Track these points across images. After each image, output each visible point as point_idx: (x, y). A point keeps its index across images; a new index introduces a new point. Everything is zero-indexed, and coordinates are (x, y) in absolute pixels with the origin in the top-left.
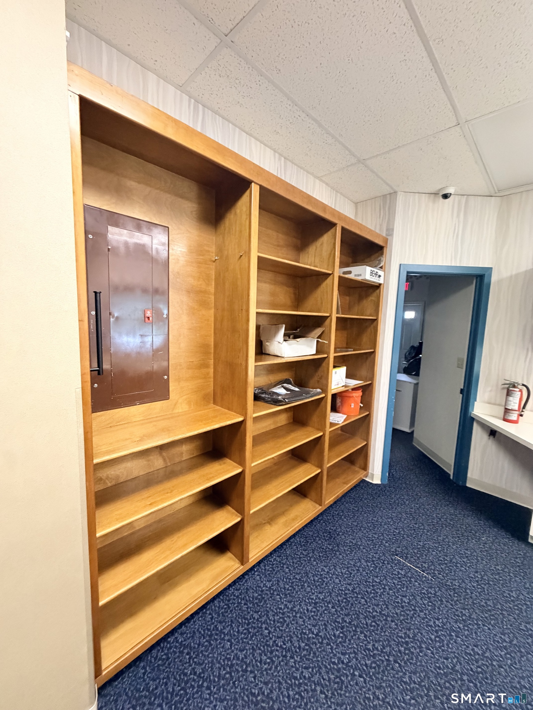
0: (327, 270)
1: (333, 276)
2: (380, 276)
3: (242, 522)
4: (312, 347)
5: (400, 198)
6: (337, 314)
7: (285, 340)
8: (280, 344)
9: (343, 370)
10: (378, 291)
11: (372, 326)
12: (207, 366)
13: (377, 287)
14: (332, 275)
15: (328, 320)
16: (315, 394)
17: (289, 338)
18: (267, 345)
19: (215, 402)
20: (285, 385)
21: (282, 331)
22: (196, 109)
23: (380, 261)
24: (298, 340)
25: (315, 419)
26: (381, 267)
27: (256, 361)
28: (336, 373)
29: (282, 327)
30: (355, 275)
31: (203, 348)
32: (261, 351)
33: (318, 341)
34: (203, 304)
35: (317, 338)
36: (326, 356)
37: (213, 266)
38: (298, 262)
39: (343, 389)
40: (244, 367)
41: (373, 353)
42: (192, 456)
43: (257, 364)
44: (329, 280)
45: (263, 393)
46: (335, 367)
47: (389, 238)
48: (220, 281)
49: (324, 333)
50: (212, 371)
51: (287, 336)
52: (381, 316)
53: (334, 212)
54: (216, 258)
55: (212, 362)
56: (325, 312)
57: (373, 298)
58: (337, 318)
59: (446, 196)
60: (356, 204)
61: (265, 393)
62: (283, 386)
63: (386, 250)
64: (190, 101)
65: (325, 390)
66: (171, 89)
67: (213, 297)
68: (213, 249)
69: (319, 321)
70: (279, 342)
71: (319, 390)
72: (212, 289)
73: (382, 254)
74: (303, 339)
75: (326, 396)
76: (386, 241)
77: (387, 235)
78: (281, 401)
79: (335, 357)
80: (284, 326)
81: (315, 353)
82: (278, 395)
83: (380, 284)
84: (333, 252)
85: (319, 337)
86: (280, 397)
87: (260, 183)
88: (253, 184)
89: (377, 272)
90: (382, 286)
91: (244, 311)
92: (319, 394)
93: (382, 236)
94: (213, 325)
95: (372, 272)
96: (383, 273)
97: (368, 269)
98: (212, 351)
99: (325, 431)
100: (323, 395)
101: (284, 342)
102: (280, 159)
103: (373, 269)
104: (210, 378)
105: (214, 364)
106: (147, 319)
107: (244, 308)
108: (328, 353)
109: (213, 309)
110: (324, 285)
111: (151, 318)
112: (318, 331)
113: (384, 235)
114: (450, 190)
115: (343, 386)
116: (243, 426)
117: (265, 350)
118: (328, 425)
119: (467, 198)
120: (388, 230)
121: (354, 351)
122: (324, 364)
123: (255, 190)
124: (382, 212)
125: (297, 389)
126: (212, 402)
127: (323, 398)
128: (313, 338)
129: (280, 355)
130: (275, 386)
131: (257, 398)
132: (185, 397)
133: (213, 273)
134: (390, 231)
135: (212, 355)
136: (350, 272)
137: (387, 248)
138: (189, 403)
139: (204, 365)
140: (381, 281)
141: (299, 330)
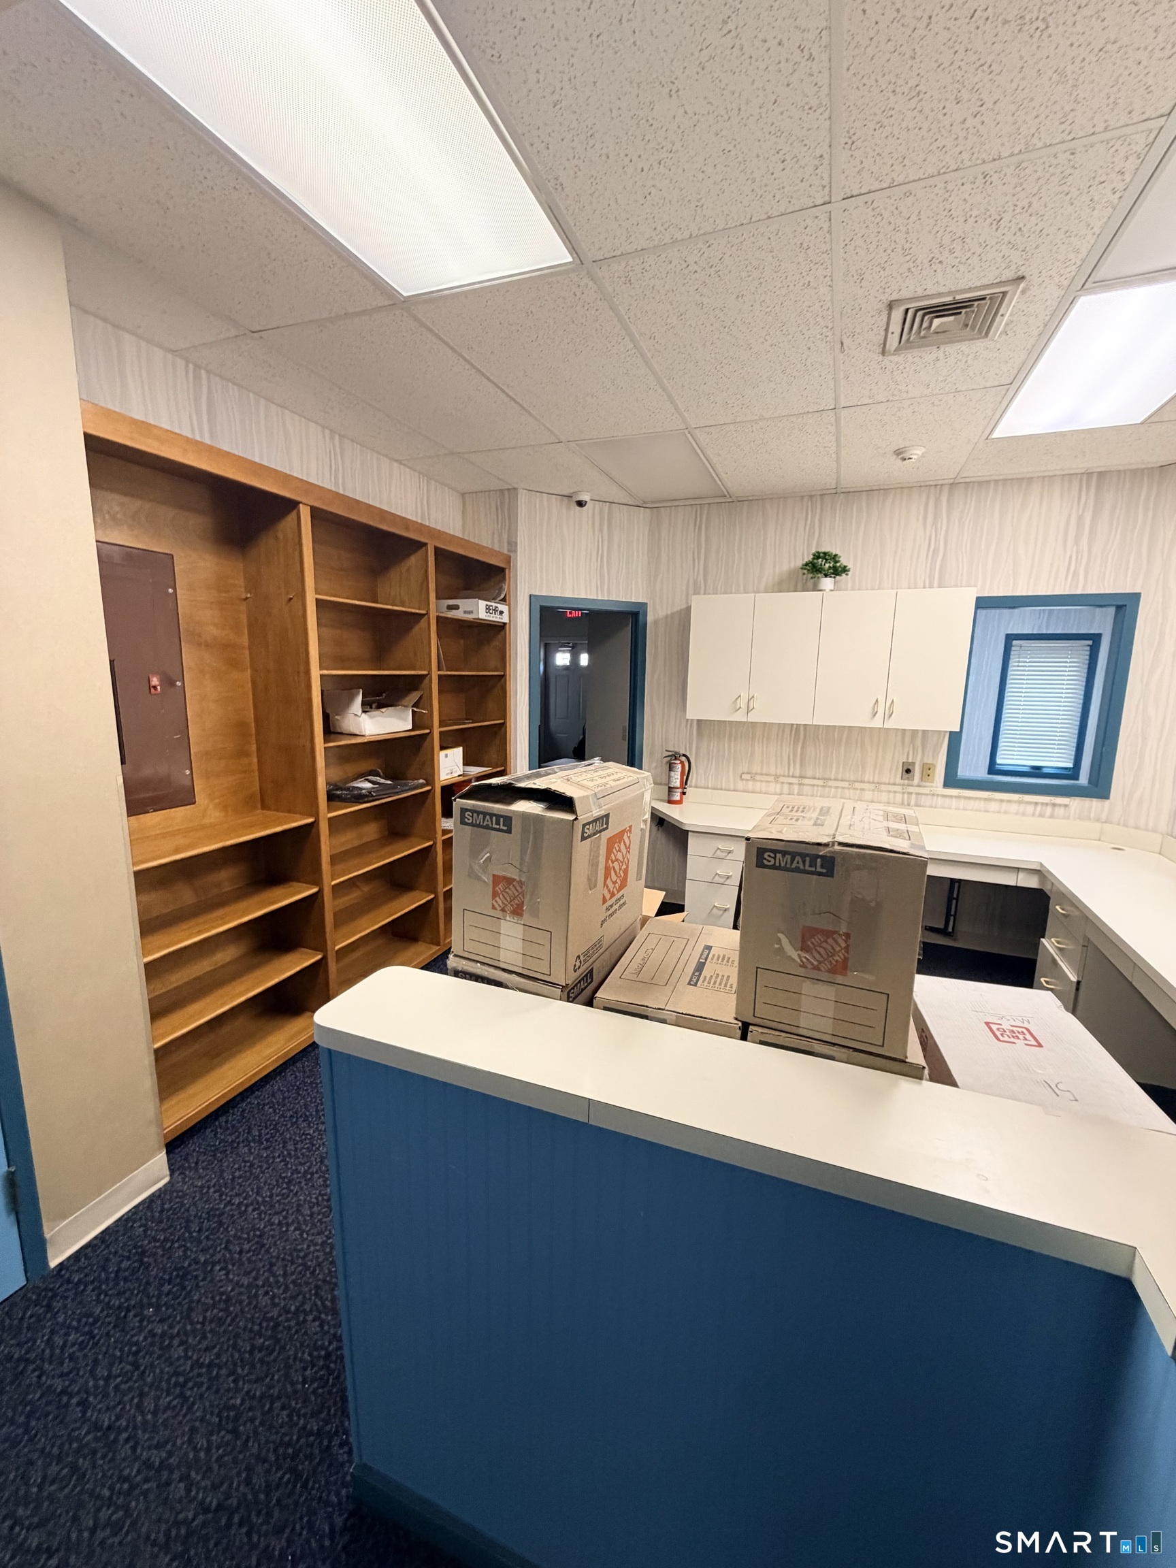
0: (419, 609)
1: (429, 618)
2: (501, 613)
3: (324, 961)
4: (405, 720)
5: (523, 499)
6: (439, 670)
7: (364, 712)
8: (357, 718)
9: (457, 753)
10: (502, 633)
11: (499, 685)
12: (247, 754)
13: (499, 630)
14: (426, 617)
15: (426, 681)
16: (415, 787)
17: (371, 708)
18: (338, 720)
19: (264, 806)
20: (370, 778)
21: (359, 699)
22: (197, 378)
23: (501, 589)
24: (383, 710)
25: (420, 823)
26: (504, 600)
27: (326, 741)
28: (446, 756)
29: (359, 692)
30: (465, 612)
31: (240, 727)
32: (330, 731)
33: (413, 712)
34: (234, 664)
35: (413, 706)
36: (427, 731)
37: (243, 607)
38: (376, 602)
39: (462, 779)
40: (308, 750)
41: (503, 725)
42: (236, 886)
43: (326, 745)
44: (423, 622)
45: (337, 790)
46: (442, 748)
47: (512, 554)
48: (257, 629)
49: (422, 701)
50: (255, 760)
51: (367, 706)
52: (510, 670)
53: (420, 527)
54: (249, 596)
55: (254, 747)
56: (421, 670)
57: (496, 643)
58: (440, 676)
59: (580, 504)
60: (463, 495)
61: (342, 789)
62: (367, 780)
63: (510, 573)
64: (187, 366)
65: (430, 780)
66: (159, 353)
67: (247, 652)
68: (241, 582)
69: (414, 683)
70: (356, 715)
71: (421, 781)
72: (245, 640)
73: (504, 578)
74: (390, 709)
75: (433, 788)
76: (508, 560)
77: (509, 551)
78: (365, 796)
79: (441, 733)
80: (361, 691)
81: (410, 727)
82: (361, 789)
83: (505, 624)
84: (425, 583)
85: (415, 705)
86: (363, 791)
87: (312, 504)
88: (301, 505)
89: (496, 607)
90: (507, 626)
91: (302, 674)
92: (422, 786)
93: (502, 554)
94: (251, 693)
95: (488, 608)
96: (507, 607)
97: (482, 604)
98: (253, 731)
99: (436, 838)
100: (428, 788)
101: (363, 714)
102: (332, 438)
103: (489, 603)
104: (253, 771)
105: (258, 749)
106: (152, 690)
107: (302, 669)
108: (431, 727)
109: (249, 670)
110: (416, 629)
111: (159, 688)
112: (414, 696)
113: (505, 551)
114: (584, 497)
115: (459, 776)
116: (314, 830)
117: (334, 727)
118: (439, 833)
119: (610, 507)
120: (509, 543)
121: (472, 723)
122: (426, 743)
123: (305, 514)
124: (500, 515)
125: (389, 782)
126: (259, 806)
127: (429, 791)
128: (405, 706)
129: (358, 733)
130: (355, 779)
131: (331, 797)
132: (217, 801)
133: (244, 619)
134: (513, 545)
135: (254, 737)
136: (456, 607)
137: (510, 569)
138: (225, 808)
139: (242, 753)
140: (505, 619)
141: (384, 695)
